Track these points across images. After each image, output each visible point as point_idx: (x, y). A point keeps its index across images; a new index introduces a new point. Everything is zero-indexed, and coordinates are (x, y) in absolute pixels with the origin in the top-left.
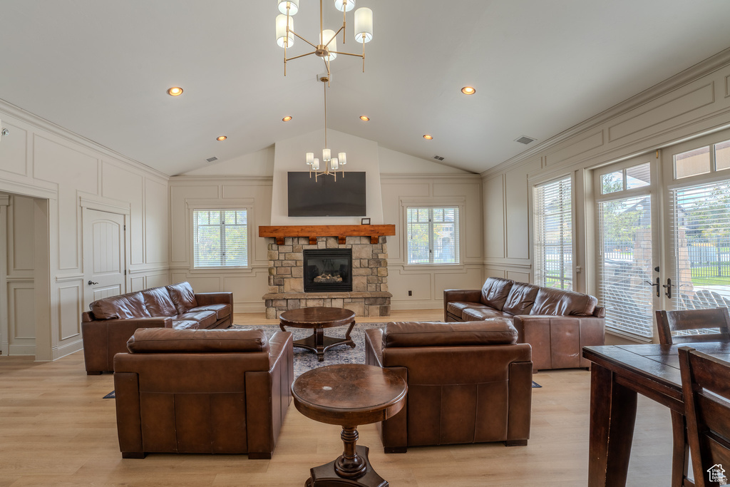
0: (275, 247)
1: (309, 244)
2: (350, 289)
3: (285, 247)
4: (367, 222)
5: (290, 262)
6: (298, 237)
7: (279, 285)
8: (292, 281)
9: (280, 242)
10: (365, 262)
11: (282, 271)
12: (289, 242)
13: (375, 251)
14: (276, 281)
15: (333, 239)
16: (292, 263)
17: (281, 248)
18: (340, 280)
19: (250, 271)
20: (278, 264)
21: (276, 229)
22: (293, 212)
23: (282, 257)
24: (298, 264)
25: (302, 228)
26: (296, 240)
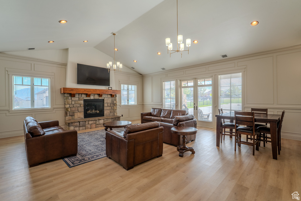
0: (70, 98)
1: (87, 97)
2: (103, 115)
3: (75, 98)
4: (111, 89)
5: (77, 105)
6: (81, 94)
7: (72, 116)
8: (79, 114)
9: (72, 95)
10: (109, 104)
11: (73, 109)
12: (77, 96)
13: (113, 100)
14: (71, 114)
15: (97, 95)
16: (79, 105)
17: (73, 98)
18: (98, 112)
19: (52, 110)
20: (71, 106)
21: (72, 89)
22: (79, 82)
23: (73, 103)
24: (81, 106)
25: (85, 90)
26: (80, 95)
